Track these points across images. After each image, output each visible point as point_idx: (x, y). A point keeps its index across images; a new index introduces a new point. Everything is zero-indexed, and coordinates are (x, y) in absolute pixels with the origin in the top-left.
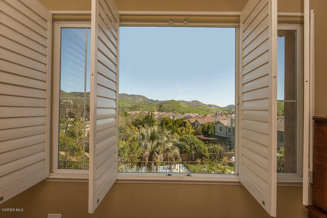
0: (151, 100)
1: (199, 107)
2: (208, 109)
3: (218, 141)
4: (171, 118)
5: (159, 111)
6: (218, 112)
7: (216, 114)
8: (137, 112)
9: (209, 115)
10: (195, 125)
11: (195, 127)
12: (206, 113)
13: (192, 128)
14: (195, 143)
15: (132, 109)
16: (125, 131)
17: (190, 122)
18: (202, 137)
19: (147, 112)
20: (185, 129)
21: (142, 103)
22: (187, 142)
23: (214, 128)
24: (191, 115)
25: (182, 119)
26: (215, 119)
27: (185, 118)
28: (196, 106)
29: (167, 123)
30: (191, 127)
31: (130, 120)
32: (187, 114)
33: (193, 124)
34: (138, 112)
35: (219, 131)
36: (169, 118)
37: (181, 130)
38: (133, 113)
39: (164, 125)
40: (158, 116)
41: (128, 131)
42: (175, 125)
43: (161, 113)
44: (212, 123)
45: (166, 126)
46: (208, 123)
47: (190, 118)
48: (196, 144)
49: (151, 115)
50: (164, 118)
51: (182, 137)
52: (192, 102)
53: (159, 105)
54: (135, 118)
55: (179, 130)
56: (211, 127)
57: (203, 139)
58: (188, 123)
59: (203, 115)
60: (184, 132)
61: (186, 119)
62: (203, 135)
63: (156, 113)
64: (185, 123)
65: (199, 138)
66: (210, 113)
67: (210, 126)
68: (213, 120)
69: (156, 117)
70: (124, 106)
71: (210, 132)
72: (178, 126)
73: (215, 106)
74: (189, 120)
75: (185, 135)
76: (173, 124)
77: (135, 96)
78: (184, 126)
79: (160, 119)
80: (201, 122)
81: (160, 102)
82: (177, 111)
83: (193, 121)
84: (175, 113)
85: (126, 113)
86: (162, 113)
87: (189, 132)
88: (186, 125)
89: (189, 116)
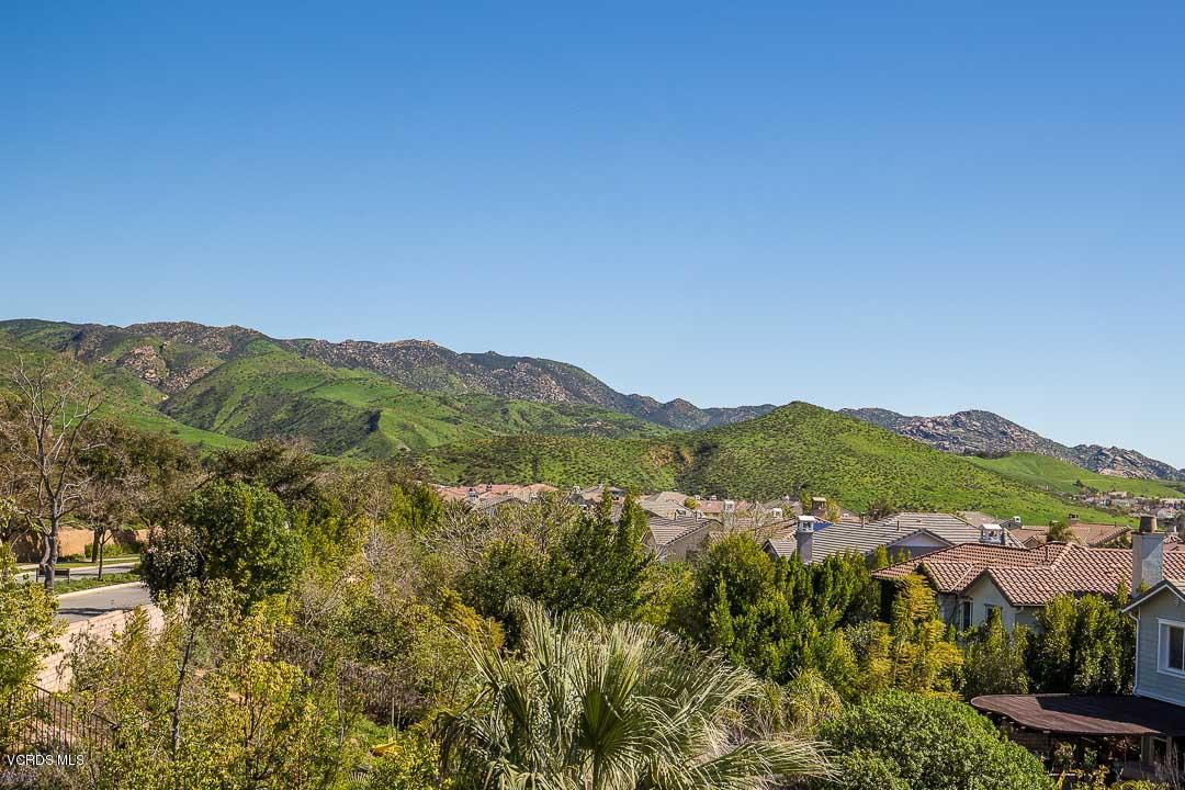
0: (633, 403)
1: (1003, 465)
2: (1079, 484)
3: (1161, 749)
4: (785, 545)
5: (691, 483)
6: (1154, 504)
7: (1146, 523)
8: (516, 492)
9: (1082, 534)
10: (967, 605)
11: (974, 628)
12: (1060, 510)
13: (945, 638)
14: (968, 765)
15: (481, 464)
16: (404, 646)
17: (931, 583)
18: (1025, 707)
19: (593, 494)
20: (886, 639)
21: (559, 419)
22: (901, 756)
23: (1127, 637)
24: (941, 524)
25: (872, 561)
26: (1137, 571)
27: (893, 550)
28: (981, 455)
29: (744, 593)
30: (937, 626)
31: (454, 560)
32: (907, 521)
33: (955, 604)
34: (525, 493)
35: (1163, 667)
36: (767, 548)
37: (855, 647)
38: (484, 497)
39: (724, 606)
40: (680, 530)
41: (428, 648)
42: (806, 609)
43: (707, 507)
44: (1107, 596)
45: (736, 611)
46: (1079, 594)
47: (928, 552)
48: (977, 770)
49: (623, 524)
50: (722, 550)
51: (865, 716)
52: (956, 420)
53: (690, 444)
54: (494, 539)
55: (841, 646)
56: (1100, 633)
57: (1029, 729)
58: (920, 596)
59: (1040, 531)
60: (880, 665)
61: (897, 562)
62: (1032, 690)
63: (667, 503)
64: (890, 590)
65: (997, 718)
66: (1088, 513)
67: (1093, 626)
68: (1117, 574)
69: (662, 535)
70: (421, 440)
71: (1090, 671)
72: (837, 614)
73: (1132, 460)
74: (920, 570)
75: (892, 701)
76: (795, 604)
77: (510, 362)
78: (887, 615)
79: (690, 555)
80: (1020, 581)
81: (705, 420)
82: (835, 495)
83: (953, 573)
84: (813, 509)
85: (422, 501)
86: (713, 505)
87: (920, 670)
88: (899, 606)
89: (926, 534)
